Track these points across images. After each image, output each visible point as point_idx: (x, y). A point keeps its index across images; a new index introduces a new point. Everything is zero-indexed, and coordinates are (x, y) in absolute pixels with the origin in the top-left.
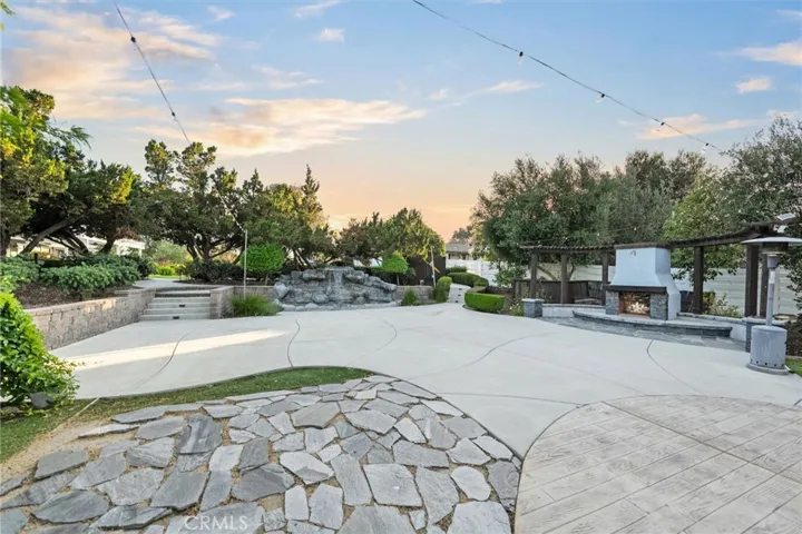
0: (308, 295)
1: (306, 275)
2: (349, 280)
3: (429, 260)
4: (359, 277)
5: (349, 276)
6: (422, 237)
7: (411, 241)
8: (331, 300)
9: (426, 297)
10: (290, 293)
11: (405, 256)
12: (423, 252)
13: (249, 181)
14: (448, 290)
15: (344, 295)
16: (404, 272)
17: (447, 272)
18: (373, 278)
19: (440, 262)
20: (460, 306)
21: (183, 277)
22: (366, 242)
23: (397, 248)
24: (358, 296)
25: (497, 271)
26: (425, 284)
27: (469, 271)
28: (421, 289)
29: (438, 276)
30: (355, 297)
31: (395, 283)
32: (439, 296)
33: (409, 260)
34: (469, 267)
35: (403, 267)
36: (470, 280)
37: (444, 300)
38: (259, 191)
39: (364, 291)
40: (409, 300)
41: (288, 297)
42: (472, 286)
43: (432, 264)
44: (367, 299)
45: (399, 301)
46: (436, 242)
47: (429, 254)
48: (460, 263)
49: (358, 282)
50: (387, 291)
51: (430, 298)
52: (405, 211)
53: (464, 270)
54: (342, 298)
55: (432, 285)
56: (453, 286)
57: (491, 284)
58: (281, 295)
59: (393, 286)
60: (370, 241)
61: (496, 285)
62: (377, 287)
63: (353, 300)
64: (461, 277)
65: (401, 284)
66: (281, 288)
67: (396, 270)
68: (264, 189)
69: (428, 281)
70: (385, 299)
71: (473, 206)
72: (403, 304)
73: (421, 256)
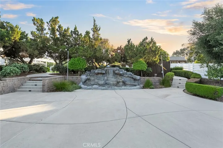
0: (96, 81)
1: (96, 71)
2: (116, 74)
3: (160, 63)
4: (121, 72)
5: (117, 72)
6: (156, 51)
7: (149, 53)
8: (106, 84)
9: (158, 84)
10: (88, 79)
11: (145, 61)
12: (156, 59)
13: (73, 30)
14: (172, 80)
15: (113, 81)
16: (145, 70)
17: (171, 70)
18: (129, 73)
19: (167, 64)
20: (181, 90)
21: (55, 72)
22: (124, 55)
23: (141, 57)
24: (120, 82)
25: (206, 69)
26: (157, 76)
27: (184, 69)
28: (155, 79)
29: (165, 72)
30: (118, 83)
31: (140, 75)
32: (166, 83)
33: (148, 63)
34: (184, 67)
35: (145, 67)
36: (187, 75)
37: (170, 86)
38: (78, 35)
39: (123, 80)
40: (147, 86)
41: (87, 82)
42: (189, 78)
43: (162, 65)
44: (124, 84)
45: (142, 86)
46: (164, 54)
47: (160, 60)
48: (179, 65)
49: (121, 75)
50: (135, 80)
51: (160, 84)
52: (146, 38)
53: (181, 69)
54: (111, 83)
55: (162, 77)
56: (175, 77)
57: (203, 77)
58: (83, 81)
59: (138, 77)
60: (126, 54)
61: (207, 77)
62: (130, 77)
63: (117, 84)
64: (179, 73)
65: (144, 76)
66: (84, 77)
67: (140, 69)
68: (79, 34)
69: (160, 75)
70: (134, 84)
71: (190, 29)
72: (144, 88)
73: (155, 61)
